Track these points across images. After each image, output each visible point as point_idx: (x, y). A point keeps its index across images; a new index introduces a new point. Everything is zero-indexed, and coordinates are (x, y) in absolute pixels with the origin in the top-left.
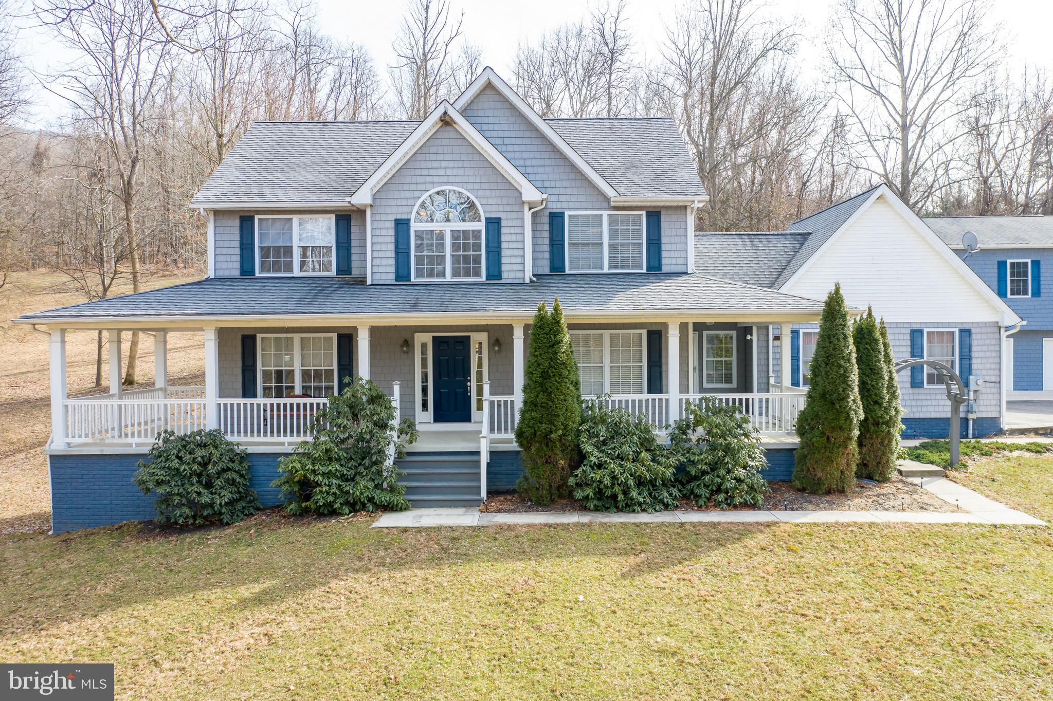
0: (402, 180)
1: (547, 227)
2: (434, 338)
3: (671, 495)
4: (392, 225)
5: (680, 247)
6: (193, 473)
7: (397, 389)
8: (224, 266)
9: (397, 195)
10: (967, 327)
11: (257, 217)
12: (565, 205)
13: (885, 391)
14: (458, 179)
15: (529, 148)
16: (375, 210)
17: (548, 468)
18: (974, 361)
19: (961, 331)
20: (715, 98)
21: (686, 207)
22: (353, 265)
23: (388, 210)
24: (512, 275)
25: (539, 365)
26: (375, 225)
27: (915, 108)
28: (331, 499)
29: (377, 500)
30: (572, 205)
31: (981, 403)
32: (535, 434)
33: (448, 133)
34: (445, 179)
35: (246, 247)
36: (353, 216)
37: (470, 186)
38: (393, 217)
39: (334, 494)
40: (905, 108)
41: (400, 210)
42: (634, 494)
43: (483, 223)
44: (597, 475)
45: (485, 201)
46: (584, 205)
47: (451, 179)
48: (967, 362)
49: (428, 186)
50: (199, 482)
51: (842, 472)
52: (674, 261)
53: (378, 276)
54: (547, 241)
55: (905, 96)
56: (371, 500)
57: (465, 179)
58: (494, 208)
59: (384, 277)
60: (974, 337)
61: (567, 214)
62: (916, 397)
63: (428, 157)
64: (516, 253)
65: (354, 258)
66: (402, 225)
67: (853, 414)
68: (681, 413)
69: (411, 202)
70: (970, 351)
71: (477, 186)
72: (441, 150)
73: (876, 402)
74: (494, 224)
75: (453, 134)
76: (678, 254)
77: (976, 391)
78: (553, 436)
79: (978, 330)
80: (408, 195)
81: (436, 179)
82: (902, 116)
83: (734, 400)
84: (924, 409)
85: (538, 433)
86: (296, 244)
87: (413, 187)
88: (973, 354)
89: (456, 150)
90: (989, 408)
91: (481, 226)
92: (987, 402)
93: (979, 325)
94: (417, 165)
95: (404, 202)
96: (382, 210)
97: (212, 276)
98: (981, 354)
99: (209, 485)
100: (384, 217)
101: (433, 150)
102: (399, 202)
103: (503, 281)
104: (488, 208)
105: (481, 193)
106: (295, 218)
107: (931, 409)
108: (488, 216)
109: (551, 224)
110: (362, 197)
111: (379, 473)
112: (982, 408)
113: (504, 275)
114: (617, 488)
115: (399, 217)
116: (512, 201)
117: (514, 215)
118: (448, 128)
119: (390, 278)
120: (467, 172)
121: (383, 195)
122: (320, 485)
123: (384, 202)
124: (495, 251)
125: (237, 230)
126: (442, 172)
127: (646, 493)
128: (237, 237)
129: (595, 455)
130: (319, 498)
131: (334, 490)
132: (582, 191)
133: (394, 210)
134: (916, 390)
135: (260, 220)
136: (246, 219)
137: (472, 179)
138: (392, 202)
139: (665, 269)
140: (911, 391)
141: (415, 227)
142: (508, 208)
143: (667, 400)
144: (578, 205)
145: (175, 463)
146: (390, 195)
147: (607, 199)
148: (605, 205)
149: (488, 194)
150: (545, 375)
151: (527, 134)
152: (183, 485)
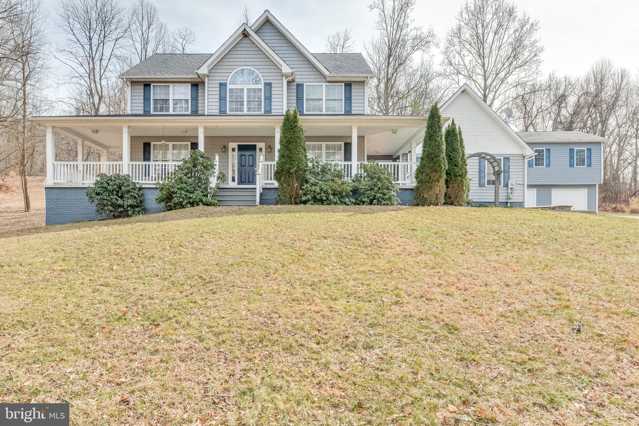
0: (223, 63)
1: (295, 91)
2: (239, 145)
3: (350, 201)
4: (218, 86)
5: (361, 101)
6: (114, 190)
7: (217, 157)
8: (135, 108)
9: (220, 71)
10: (507, 156)
11: (152, 85)
12: (304, 80)
13: (460, 159)
14: (251, 63)
15: (287, 52)
16: (210, 78)
17: (289, 188)
18: (511, 173)
19: (504, 158)
20: (389, 75)
21: (364, 82)
22: (199, 108)
23: (216, 78)
24: (277, 111)
25: (286, 137)
26: (210, 85)
27: (491, 85)
28: (181, 200)
29: (204, 201)
30: (307, 80)
31: (514, 194)
32: (283, 169)
33: (246, 41)
34: (244, 63)
35: (146, 99)
36: (200, 85)
37: (257, 67)
38: (218, 82)
39: (183, 198)
40: (485, 85)
41: (222, 78)
42: (331, 197)
43: (263, 85)
44: (313, 188)
45: (264, 74)
46: (314, 80)
47: (248, 63)
48: (507, 174)
49: (236, 67)
50: (117, 195)
51: (437, 195)
52: (358, 108)
53: (210, 111)
54: (295, 98)
55: (485, 80)
56: (201, 201)
57: (254, 63)
58: (269, 78)
59: (214, 111)
60: (511, 161)
61: (305, 84)
62: (481, 191)
63: (236, 53)
64: (279, 100)
65: (199, 105)
66: (223, 85)
67: (442, 165)
68: (358, 170)
69: (227, 74)
70: (509, 168)
71: (260, 67)
72: (242, 49)
73: (455, 165)
74: (268, 85)
75: (249, 42)
76: (360, 105)
77: (511, 188)
78: (292, 171)
79: (513, 158)
80: (226, 71)
81: (240, 63)
82: (483, 90)
83: (384, 165)
84: (485, 197)
85: (285, 169)
86: (171, 98)
87: (229, 67)
88: (511, 170)
89: (250, 49)
90: (518, 198)
91: (262, 86)
92: (517, 194)
93: (514, 155)
94: (231, 56)
95: (224, 74)
96: (213, 78)
97: (130, 114)
98: (515, 170)
99: (122, 197)
100: (214, 82)
101: (239, 49)
102: (221, 75)
103: (272, 114)
104: (266, 78)
105: (262, 71)
106: (171, 85)
107: (489, 197)
108: (265, 81)
109: (297, 89)
110: (204, 70)
111: (206, 189)
112: (515, 197)
113: (273, 111)
114: (322, 194)
115: (221, 82)
116: (277, 74)
117: (278, 82)
118: (246, 38)
119: (217, 112)
120: (256, 60)
121: (214, 71)
122: (176, 193)
123: (214, 74)
124: (269, 98)
125: (142, 91)
126: (243, 60)
127: (337, 198)
128: (142, 94)
129: (312, 180)
130: (176, 200)
131: (183, 196)
132: (312, 73)
133: (219, 78)
134: (481, 188)
135: (154, 86)
136: (147, 85)
137: (258, 63)
138: (218, 74)
139: (353, 112)
140: (479, 188)
141: (229, 87)
142: (275, 78)
143: (351, 165)
144: (311, 80)
145: (106, 185)
146: (217, 71)
147: (325, 77)
148: (324, 80)
149: (265, 71)
150: (289, 142)
151: (286, 45)
152: (109, 196)
